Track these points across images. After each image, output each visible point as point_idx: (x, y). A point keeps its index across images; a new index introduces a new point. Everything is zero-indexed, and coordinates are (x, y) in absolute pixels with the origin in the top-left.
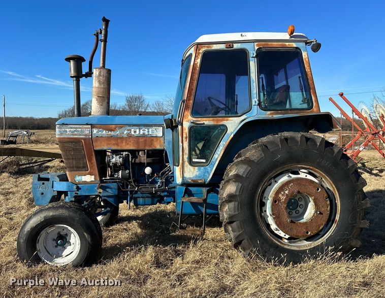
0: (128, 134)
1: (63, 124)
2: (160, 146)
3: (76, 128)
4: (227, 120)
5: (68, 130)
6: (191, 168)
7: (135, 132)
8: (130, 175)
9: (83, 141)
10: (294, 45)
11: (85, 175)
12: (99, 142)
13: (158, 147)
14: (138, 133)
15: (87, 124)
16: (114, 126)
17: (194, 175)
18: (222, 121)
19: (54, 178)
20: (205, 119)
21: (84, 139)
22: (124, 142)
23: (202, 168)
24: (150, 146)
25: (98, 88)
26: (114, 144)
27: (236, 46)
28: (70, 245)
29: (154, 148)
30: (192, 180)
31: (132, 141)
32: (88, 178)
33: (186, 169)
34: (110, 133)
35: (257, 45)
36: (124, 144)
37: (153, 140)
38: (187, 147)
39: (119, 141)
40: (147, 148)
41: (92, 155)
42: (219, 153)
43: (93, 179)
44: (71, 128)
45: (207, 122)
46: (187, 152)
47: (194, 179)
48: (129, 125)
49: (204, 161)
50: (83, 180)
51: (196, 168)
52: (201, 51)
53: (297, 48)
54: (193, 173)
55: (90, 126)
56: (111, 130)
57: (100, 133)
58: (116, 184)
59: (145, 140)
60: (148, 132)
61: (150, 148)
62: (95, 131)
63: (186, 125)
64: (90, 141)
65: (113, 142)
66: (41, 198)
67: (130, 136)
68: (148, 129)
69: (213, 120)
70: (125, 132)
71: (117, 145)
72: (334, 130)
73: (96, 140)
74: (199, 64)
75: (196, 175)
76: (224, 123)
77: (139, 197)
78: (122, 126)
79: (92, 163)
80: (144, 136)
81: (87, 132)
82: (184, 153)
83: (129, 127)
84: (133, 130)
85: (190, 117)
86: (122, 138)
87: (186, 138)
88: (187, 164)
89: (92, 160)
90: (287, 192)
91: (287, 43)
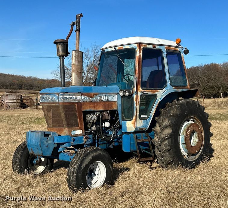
0: (100, 100)
1: (66, 93)
2: (116, 108)
3: (73, 95)
4: (158, 91)
5: (68, 97)
6: (140, 121)
7: (103, 98)
8: (100, 128)
9: (76, 105)
10: (179, 49)
11: (77, 130)
12: (85, 106)
13: (115, 109)
14: (105, 99)
15: (79, 93)
16: (93, 94)
17: (141, 125)
18: (156, 91)
19: (54, 134)
20: (148, 90)
21: (77, 103)
22: (98, 105)
23: (145, 121)
24: (111, 108)
25: (78, 65)
26: (93, 107)
27: (157, 47)
28: (96, 175)
29: (113, 109)
30: (140, 129)
31: (102, 105)
32: (79, 132)
33: (137, 121)
34: (91, 99)
35: (166, 48)
36: (98, 107)
37: (112, 104)
38: (139, 108)
39: (95, 104)
40: (110, 109)
41: (82, 115)
42: (153, 111)
43: (81, 133)
44: (70, 95)
45: (149, 92)
46: (139, 111)
47: (141, 128)
48: (101, 94)
49: (146, 116)
50: (76, 133)
51: (143, 121)
52: (141, 48)
53: (179, 51)
54: (141, 124)
55: (80, 94)
56: (91, 97)
57: (85, 99)
58: (91, 135)
59: (109, 104)
60: (110, 98)
61: (111, 109)
62: (83, 97)
63: (139, 94)
64: (80, 104)
65: (92, 105)
66: (46, 150)
67: (101, 101)
68: (110, 97)
69: (152, 91)
70: (99, 98)
71: (95, 107)
72: (195, 97)
73: (84, 104)
74: (141, 56)
75: (142, 126)
76: (156, 93)
77: (100, 144)
78: (97, 94)
79: (81, 121)
80: (108, 101)
81: (79, 98)
82: (137, 112)
83: (100, 95)
84: (102, 97)
85: (141, 89)
86: (97, 102)
87: (139, 102)
88: (138, 118)
89: (81, 119)
90: (190, 131)
91: (176, 48)
